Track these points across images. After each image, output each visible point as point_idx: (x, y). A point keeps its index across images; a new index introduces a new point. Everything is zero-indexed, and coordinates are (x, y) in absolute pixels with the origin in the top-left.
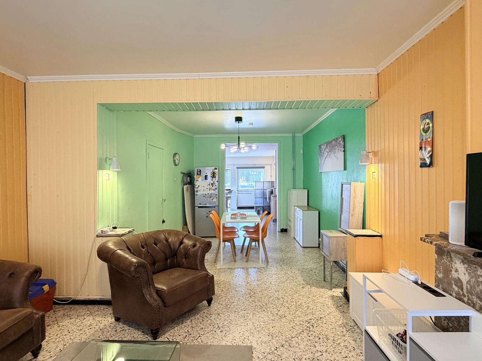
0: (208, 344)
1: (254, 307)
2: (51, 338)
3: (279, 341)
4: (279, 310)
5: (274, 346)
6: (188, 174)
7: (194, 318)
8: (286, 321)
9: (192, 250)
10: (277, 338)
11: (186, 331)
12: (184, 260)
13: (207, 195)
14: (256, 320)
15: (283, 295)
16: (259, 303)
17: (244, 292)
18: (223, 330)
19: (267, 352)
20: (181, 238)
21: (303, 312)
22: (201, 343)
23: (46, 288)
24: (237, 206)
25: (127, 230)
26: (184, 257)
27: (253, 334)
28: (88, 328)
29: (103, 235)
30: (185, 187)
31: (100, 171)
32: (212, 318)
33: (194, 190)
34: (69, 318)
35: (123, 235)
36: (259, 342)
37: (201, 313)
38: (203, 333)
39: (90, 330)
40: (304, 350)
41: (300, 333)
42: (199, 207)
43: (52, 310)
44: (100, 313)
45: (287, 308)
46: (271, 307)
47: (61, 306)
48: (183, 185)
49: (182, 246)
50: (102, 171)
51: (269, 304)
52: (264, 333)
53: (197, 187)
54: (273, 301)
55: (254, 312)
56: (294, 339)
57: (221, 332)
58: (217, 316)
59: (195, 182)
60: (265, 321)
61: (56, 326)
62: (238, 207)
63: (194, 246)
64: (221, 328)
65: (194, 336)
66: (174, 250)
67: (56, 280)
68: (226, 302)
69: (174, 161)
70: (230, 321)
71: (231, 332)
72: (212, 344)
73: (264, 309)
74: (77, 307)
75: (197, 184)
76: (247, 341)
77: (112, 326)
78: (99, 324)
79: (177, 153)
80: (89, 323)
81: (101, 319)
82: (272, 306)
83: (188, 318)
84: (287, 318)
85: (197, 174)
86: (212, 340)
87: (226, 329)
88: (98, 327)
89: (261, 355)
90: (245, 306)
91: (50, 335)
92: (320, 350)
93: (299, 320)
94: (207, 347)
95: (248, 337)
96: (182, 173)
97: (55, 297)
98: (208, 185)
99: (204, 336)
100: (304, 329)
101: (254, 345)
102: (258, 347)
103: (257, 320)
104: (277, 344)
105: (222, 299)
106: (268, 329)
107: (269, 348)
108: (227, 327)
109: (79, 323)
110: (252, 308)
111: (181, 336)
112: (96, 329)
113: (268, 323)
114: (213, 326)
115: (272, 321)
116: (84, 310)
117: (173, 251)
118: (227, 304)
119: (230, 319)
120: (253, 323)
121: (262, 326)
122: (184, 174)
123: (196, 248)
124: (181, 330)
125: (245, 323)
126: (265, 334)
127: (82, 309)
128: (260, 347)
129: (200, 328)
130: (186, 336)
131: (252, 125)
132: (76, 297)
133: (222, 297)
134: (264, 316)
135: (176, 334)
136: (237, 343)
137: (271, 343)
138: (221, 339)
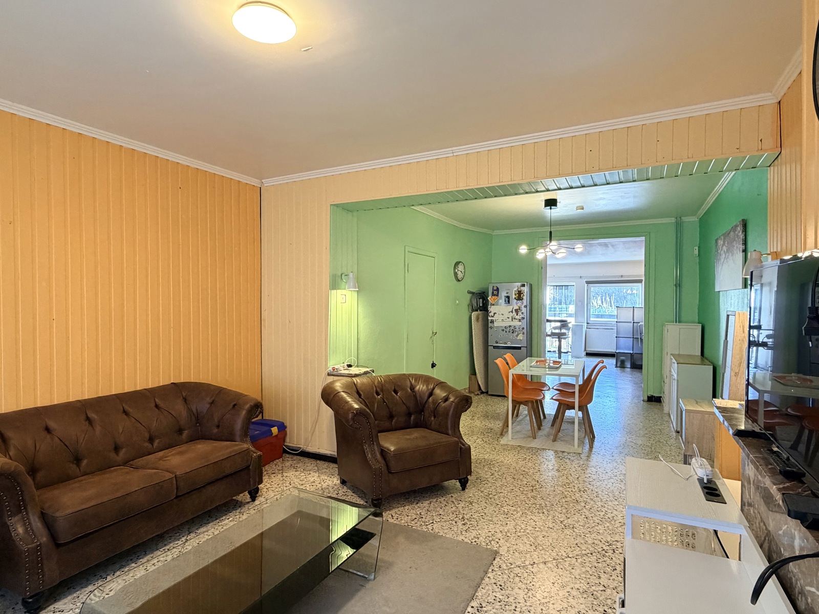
0: (439, 534)
1: (530, 505)
2: (272, 486)
3: (543, 555)
4: (568, 517)
5: (531, 560)
6: (480, 293)
7: (435, 500)
8: (571, 534)
9: (443, 405)
10: (542, 552)
11: (418, 513)
12: (433, 418)
13: (508, 329)
14: (523, 522)
15: (589, 498)
16: (542, 502)
17: (526, 483)
18: (468, 522)
19: (517, 564)
20: (431, 387)
21: (609, 529)
22: (431, 531)
23: (275, 430)
24: (585, 350)
25: (363, 370)
26: (432, 414)
27: (508, 538)
28: (310, 484)
29: (334, 373)
30: (474, 314)
31: (334, 292)
32: (459, 505)
33: (488, 320)
34: (295, 470)
35: (356, 376)
36: (511, 549)
37: (447, 496)
38: (439, 520)
39: (311, 487)
40: (578, 577)
41: (586, 555)
42: (495, 347)
43: (281, 459)
44: (327, 471)
45: (584, 516)
46: (558, 511)
47: (291, 456)
48: (471, 311)
49: (431, 398)
50: (335, 291)
51: (556, 506)
52: (526, 540)
53: (493, 315)
54: (566, 503)
55: (526, 511)
56: (569, 559)
57: (464, 524)
58: (468, 504)
59: (489, 306)
60: (536, 526)
61: (280, 476)
62: (588, 352)
63: (446, 399)
64: (466, 520)
65: (427, 520)
66: (420, 403)
67: (287, 424)
68: (491, 490)
69: (456, 274)
70: (483, 514)
71: (477, 528)
72: (444, 535)
73: (544, 510)
74: (306, 460)
75: (492, 309)
76: (495, 544)
77: (336, 487)
78: (322, 483)
79: (460, 262)
80: (312, 480)
81: (326, 478)
82: (560, 509)
83: (428, 499)
84: (575, 530)
85: (493, 295)
86: (446, 531)
87: (473, 523)
88: (320, 485)
89: (505, 565)
90: (517, 500)
91: (272, 483)
92: (605, 584)
93: (595, 538)
94: (436, 536)
95: (499, 540)
96: (469, 292)
97: (286, 444)
98: (509, 312)
99: (439, 523)
100: (596, 551)
101: (503, 551)
102: (506, 555)
103: (525, 522)
104: (538, 559)
105: (486, 485)
106: (535, 538)
107: (523, 560)
108: (475, 521)
109: (302, 477)
110: (526, 505)
111: (409, 517)
112: (318, 487)
113: (539, 530)
114: (456, 516)
115: (546, 529)
116: (312, 465)
117: (420, 405)
118: (490, 493)
119: (485, 512)
120: (517, 525)
121: (528, 531)
122: (473, 293)
123: (447, 403)
124: (412, 510)
125: (504, 522)
126: (527, 542)
127: (310, 463)
128: (510, 556)
129: (437, 513)
130: (416, 518)
131: (583, 209)
132: (306, 448)
133: (488, 483)
134: (539, 519)
135: (404, 513)
136: (479, 543)
137: (529, 555)
138: (460, 533)
